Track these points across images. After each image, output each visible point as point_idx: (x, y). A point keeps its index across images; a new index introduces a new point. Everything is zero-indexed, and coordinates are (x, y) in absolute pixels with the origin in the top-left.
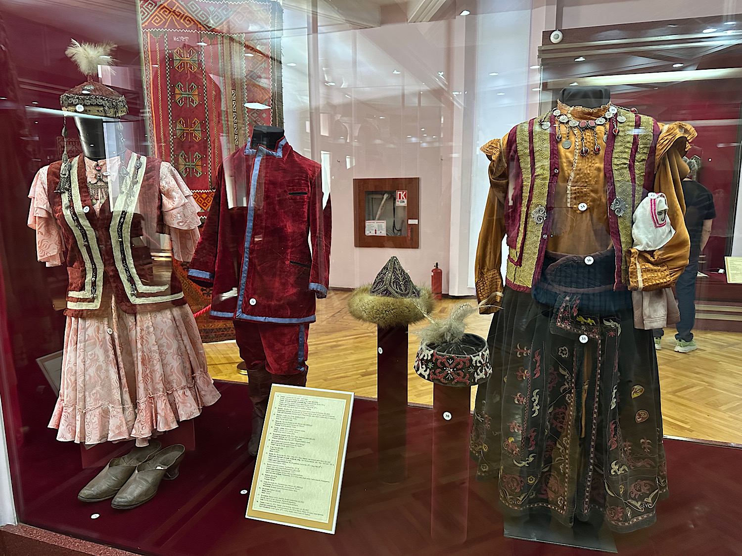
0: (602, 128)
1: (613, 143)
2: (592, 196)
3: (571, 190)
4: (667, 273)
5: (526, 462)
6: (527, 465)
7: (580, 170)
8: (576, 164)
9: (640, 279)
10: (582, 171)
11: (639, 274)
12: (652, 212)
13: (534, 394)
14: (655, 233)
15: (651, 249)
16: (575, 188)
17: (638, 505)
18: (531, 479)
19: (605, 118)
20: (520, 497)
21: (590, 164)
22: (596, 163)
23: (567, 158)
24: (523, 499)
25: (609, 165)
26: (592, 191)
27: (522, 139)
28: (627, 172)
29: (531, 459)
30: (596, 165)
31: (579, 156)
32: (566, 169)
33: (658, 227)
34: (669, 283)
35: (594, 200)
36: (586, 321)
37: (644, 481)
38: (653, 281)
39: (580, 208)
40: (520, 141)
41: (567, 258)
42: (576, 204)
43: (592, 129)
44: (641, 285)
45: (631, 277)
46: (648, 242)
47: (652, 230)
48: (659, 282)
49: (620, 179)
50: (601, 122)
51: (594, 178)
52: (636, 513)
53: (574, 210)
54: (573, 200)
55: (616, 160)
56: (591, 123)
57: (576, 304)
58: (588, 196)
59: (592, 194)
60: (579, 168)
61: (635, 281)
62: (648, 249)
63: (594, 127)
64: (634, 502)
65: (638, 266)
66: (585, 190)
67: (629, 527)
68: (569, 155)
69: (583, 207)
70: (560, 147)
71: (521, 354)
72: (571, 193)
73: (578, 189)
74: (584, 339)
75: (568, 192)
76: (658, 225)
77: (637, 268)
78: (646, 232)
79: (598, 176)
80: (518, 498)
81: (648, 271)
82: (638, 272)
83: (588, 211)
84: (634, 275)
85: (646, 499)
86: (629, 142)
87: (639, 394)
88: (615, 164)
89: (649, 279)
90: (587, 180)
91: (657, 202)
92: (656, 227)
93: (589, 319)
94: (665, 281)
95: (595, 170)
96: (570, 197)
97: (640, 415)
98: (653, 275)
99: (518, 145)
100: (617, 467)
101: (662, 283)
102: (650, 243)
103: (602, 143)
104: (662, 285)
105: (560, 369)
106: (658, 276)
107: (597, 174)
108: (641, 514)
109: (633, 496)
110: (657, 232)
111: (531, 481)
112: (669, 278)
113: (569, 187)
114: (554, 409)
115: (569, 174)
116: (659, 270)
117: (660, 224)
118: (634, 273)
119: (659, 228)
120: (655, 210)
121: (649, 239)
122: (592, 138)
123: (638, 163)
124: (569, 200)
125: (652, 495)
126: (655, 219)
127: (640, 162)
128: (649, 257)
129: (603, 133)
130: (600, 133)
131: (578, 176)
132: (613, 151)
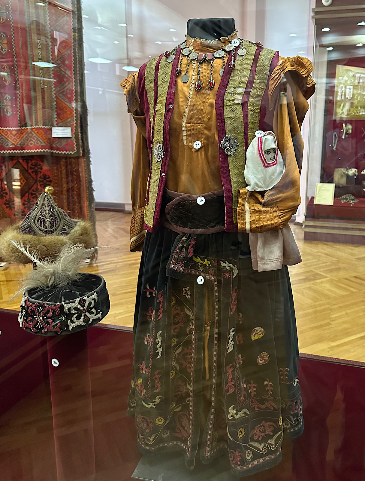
0: (219, 61)
1: (228, 77)
2: (205, 134)
3: (186, 127)
4: (276, 214)
5: (154, 404)
6: (154, 407)
7: (194, 105)
8: (190, 100)
9: (248, 220)
10: (195, 106)
11: (247, 216)
12: (259, 152)
13: (158, 335)
14: (265, 173)
15: (262, 190)
16: (189, 125)
17: (261, 447)
18: (160, 420)
19: (224, 50)
20: (150, 437)
21: (204, 100)
22: (210, 99)
23: (183, 93)
24: (154, 439)
25: (221, 101)
26: (205, 128)
27: (149, 72)
28: (239, 109)
29: (157, 401)
30: (210, 100)
31: (193, 91)
32: (181, 104)
33: (267, 166)
34: (276, 225)
35: (207, 138)
36: (202, 262)
37: (268, 423)
38: (261, 222)
39: (195, 146)
40: (147, 75)
41: (181, 198)
42: (191, 142)
43: (210, 61)
44: (248, 227)
45: (239, 219)
46: (258, 182)
47: (261, 170)
48: (266, 224)
49: (231, 115)
50: (219, 54)
51: (208, 114)
52: (256, 456)
53: (191, 148)
54: (188, 137)
55: (229, 95)
56: (209, 56)
57: (191, 245)
58: (202, 134)
59: (206, 132)
60: (192, 104)
61: (242, 223)
62: (259, 190)
63: (211, 60)
64: (256, 445)
65: (247, 207)
66: (199, 127)
67: (249, 470)
68: (185, 89)
69: (197, 145)
70: (179, 81)
71: (151, 294)
72: (186, 130)
73: (193, 126)
74: (200, 281)
75: (183, 129)
76: (266, 165)
77: (246, 209)
78: (256, 172)
79: (211, 113)
80: (149, 438)
81: (257, 212)
82: (246, 214)
83: (203, 149)
84: (241, 216)
85: (270, 440)
86: (244, 76)
87: (261, 336)
88: (228, 100)
89: (257, 221)
90: (200, 117)
91: (263, 141)
92: (265, 167)
93: (206, 260)
94: (272, 222)
95: (209, 106)
96: (185, 135)
97: (262, 357)
98: (261, 217)
99: (146, 79)
100: (235, 412)
101: (269, 225)
102: (260, 184)
103: (218, 77)
104: (269, 227)
105: (186, 309)
106: (266, 217)
107: (210, 110)
108: (262, 456)
109: (256, 438)
110: (266, 172)
111: (160, 422)
112: (277, 219)
113: (184, 124)
114: (183, 350)
115: (184, 110)
116: (268, 212)
117: (268, 164)
118: (242, 214)
119: (268, 168)
120: (261, 149)
121: (258, 179)
122: (208, 72)
123: (252, 99)
124: (185, 138)
125: (275, 437)
126: (263, 159)
127: (255, 98)
128: (259, 197)
129: (220, 67)
130: (217, 66)
131: (192, 112)
132: (227, 85)
